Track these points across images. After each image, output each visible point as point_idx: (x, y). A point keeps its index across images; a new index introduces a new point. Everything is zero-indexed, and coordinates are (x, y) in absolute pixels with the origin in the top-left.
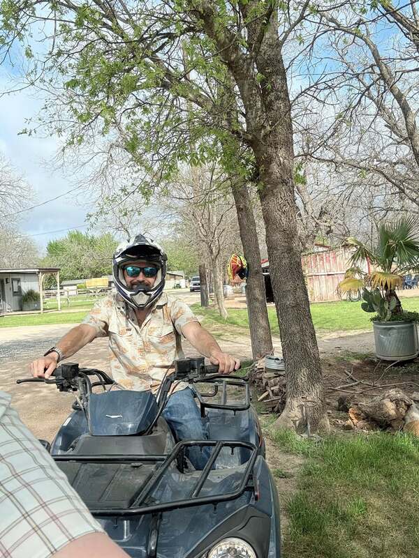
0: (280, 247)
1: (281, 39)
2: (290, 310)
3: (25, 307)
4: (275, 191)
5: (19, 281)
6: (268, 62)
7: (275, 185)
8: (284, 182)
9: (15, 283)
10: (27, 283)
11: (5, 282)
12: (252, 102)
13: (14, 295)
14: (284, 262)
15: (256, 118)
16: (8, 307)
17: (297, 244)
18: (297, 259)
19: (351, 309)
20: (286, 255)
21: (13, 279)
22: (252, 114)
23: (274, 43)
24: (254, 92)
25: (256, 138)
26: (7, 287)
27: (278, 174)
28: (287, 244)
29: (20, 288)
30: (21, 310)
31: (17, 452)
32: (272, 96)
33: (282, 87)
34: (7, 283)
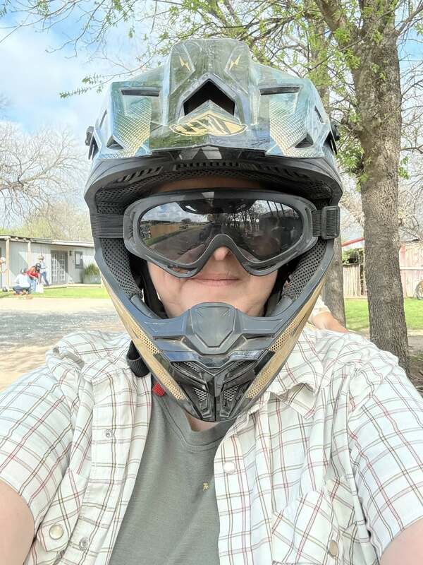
0: (380, 241)
1: (397, 29)
2: (384, 306)
3: (86, 280)
4: (379, 184)
5: (81, 254)
6: (383, 51)
7: (380, 178)
8: (390, 176)
9: (78, 256)
10: (89, 256)
11: (69, 254)
12: (365, 93)
13: (76, 268)
14: (382, 256)
15: (368, 109)
16: (70, 278)
17: (397, 239)
18: (395, 255)
19: (418, 307)
20: (385, 250)
21: (76, 252)
22: (364, 105)
23: (391, 33)
24: (369, 83)
25: (366, 129)
26: (70, 259)
27: (384, 168)
28: (387, 239)
29: (81, 261)
30: (82, 282)
31: (402, 411)
32: (384, 87)
33: (395, 78)
34: (70, 255)
